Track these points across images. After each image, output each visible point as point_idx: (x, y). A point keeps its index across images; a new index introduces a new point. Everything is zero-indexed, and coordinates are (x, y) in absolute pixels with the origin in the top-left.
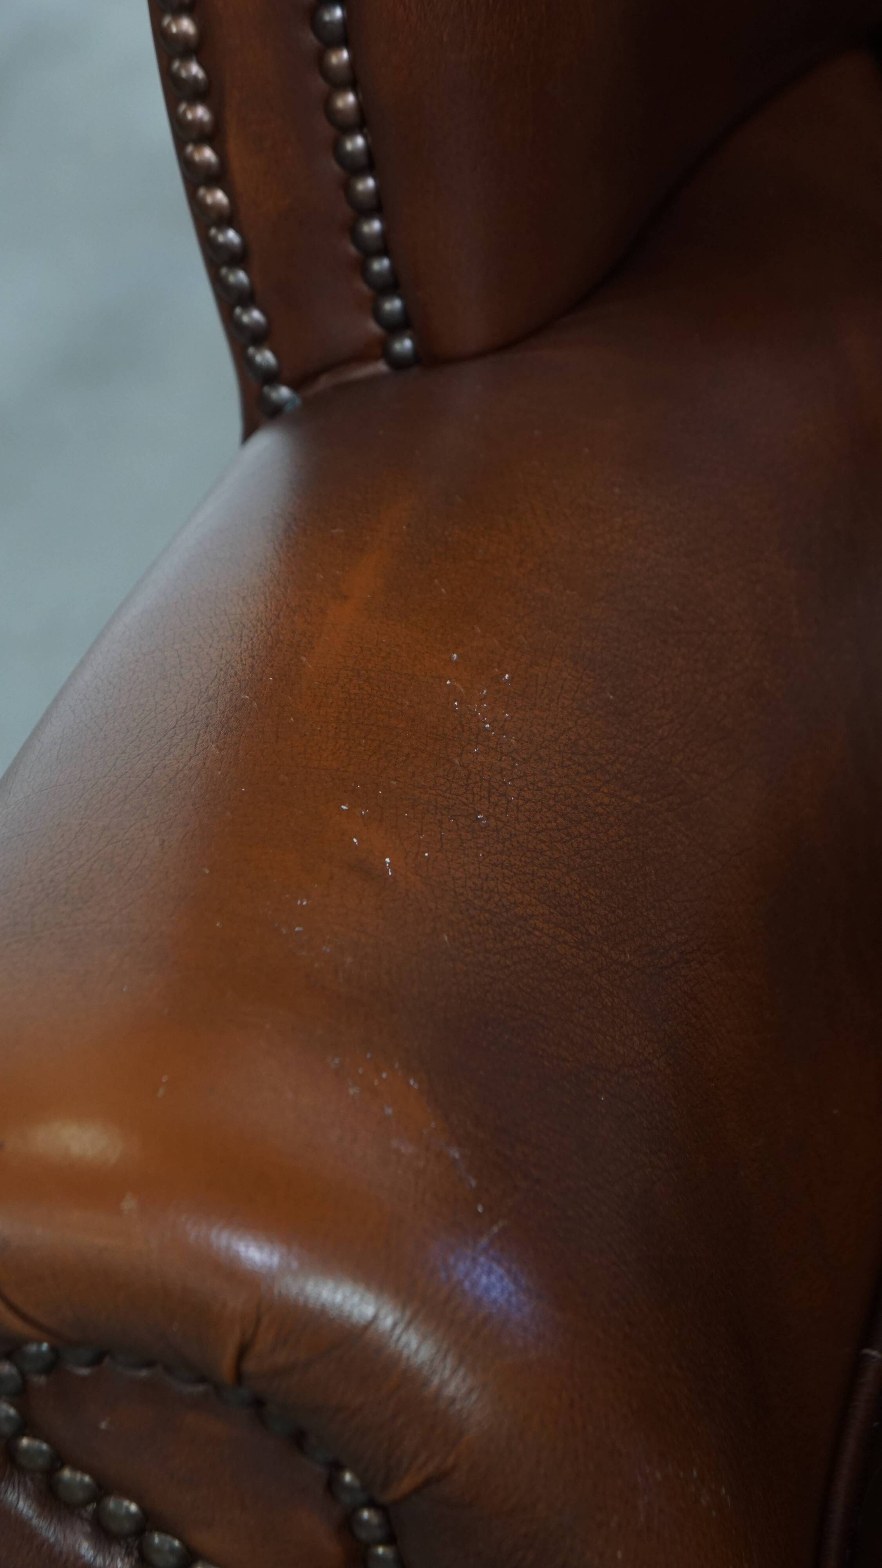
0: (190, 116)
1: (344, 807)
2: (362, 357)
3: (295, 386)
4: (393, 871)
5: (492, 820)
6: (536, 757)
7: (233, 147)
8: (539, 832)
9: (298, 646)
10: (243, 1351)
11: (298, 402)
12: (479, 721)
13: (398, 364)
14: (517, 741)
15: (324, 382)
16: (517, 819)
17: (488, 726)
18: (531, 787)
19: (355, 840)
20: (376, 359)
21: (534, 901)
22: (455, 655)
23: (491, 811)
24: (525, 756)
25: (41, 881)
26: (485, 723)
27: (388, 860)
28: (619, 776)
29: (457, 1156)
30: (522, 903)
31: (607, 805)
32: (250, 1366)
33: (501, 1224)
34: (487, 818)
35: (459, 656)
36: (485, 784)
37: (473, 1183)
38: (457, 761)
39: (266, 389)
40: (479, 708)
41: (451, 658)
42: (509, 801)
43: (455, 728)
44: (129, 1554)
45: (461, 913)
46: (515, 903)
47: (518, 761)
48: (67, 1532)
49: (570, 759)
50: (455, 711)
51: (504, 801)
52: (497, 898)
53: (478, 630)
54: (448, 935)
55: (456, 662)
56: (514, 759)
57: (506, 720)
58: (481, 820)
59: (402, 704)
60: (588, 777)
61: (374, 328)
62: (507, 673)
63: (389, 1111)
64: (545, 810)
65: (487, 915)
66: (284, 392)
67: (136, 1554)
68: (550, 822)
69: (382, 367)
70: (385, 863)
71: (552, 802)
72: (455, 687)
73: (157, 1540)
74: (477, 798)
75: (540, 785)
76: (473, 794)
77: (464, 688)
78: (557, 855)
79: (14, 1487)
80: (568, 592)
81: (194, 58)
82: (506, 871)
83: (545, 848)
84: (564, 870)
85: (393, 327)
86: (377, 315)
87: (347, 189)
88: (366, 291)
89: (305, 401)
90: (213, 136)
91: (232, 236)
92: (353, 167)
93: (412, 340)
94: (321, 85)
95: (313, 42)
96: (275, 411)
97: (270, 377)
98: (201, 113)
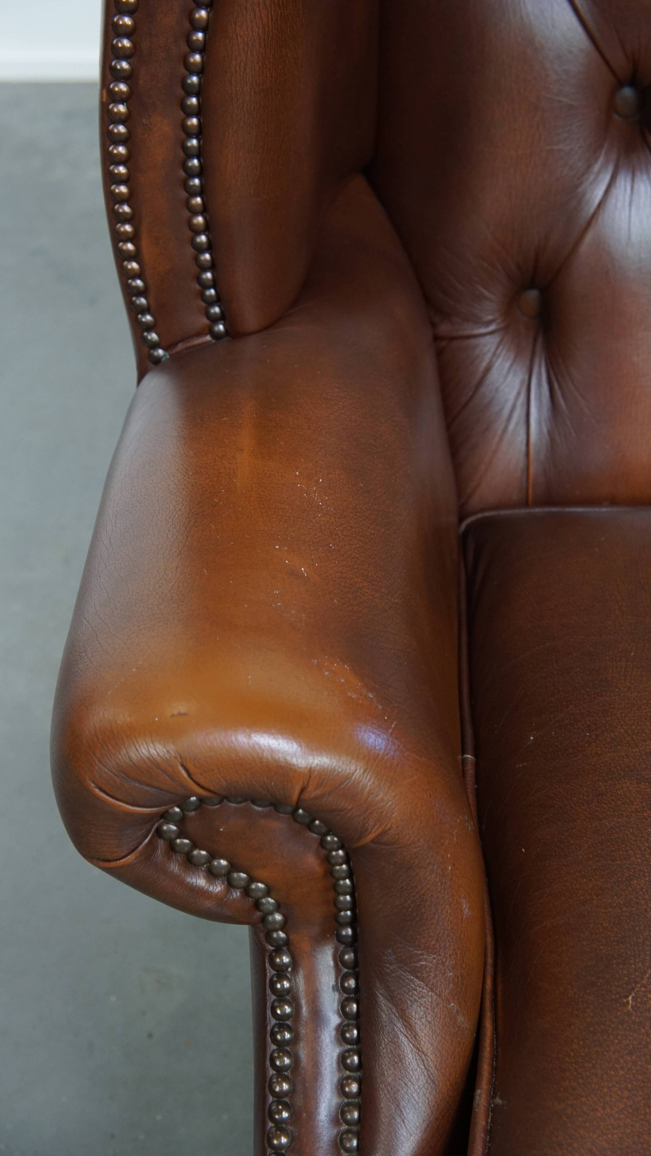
0: (122, 229)
1: (277, 547)
2: (200, 334)
3: (164, 349)
4: (307, 574)
5: (336, 546)
6: (343, 516)
7: (145, 243)
8: (354, 549)
9: (230, 475)
10: (303, 790)
11: (168, 357)
12: (316, 502)
13: (217, 336)
14: (334, 509)
15: (180, 347)
16: (345, 545)
17: (321, 504)
18: (345, 529)
19: (287, 562)
20: (206, 335)
21: (361, 580)
22: (297, 473)
23: (334, 542)
24: (339, 516)
25: (157, 594)
26: (319, 502)
27: (303, 569)
28: (374, 520)
29: (372, 696)
30: (358, 582)
31: (374, 534)
32: (306, 796)
33: (395, 723)
34: (333, 545)
35: (299, 473)
36: (328, 530)
37: (381, 707)
38: (314, 521)
39: (152, 351)
40: (315, 496)
41: (296, 474)
42: (339, 537)
43: (309, 506)
44: (223, 883)
45: (338, 589)
46: (355, 582)
47: (337, 518)
48: (197, 877)
49: (355, 515)
50: (306, 498)
51: (337, 537)
52: (348, 581)
53: (303, 460)
54: (336, 600)
55: (299, 476)
56: (335, 517)
57: (326, 501)
58: (331, 547)
59: (284, 498)
60: (364, 522)
61: (205, 321)
62: (320, 479)
63: (343, 680)
64: (353, 539)
65: (347, 589)
66: (161, 352)
67: (226, 883)
68: (356, 544)
69: (208, 338)
70: (302, 570)
71: (354, 535)
72: (302, 487)
73: (235, 876)
74: (327, 537)
75: (348, 528)
76: (325, 535)
77: (306, 487)
78: (363, 559)
79: (173, 862)
80: (332, 439)
81: (126, 204)
82: (348, 569)
83: (358, 556)
84: (368, 565)
85: (215, 320)
86: (208, 315)
87: (196, 259)
88: (203, 304)
89: (171, 355)
90: (133, 238)
91: (139, 283)
92: (200, 249)
93: (224, 325)
94: (187, 213)
95: (184, 194)
96: (157, 361)
97: (155, 346)
98: (128, 228)
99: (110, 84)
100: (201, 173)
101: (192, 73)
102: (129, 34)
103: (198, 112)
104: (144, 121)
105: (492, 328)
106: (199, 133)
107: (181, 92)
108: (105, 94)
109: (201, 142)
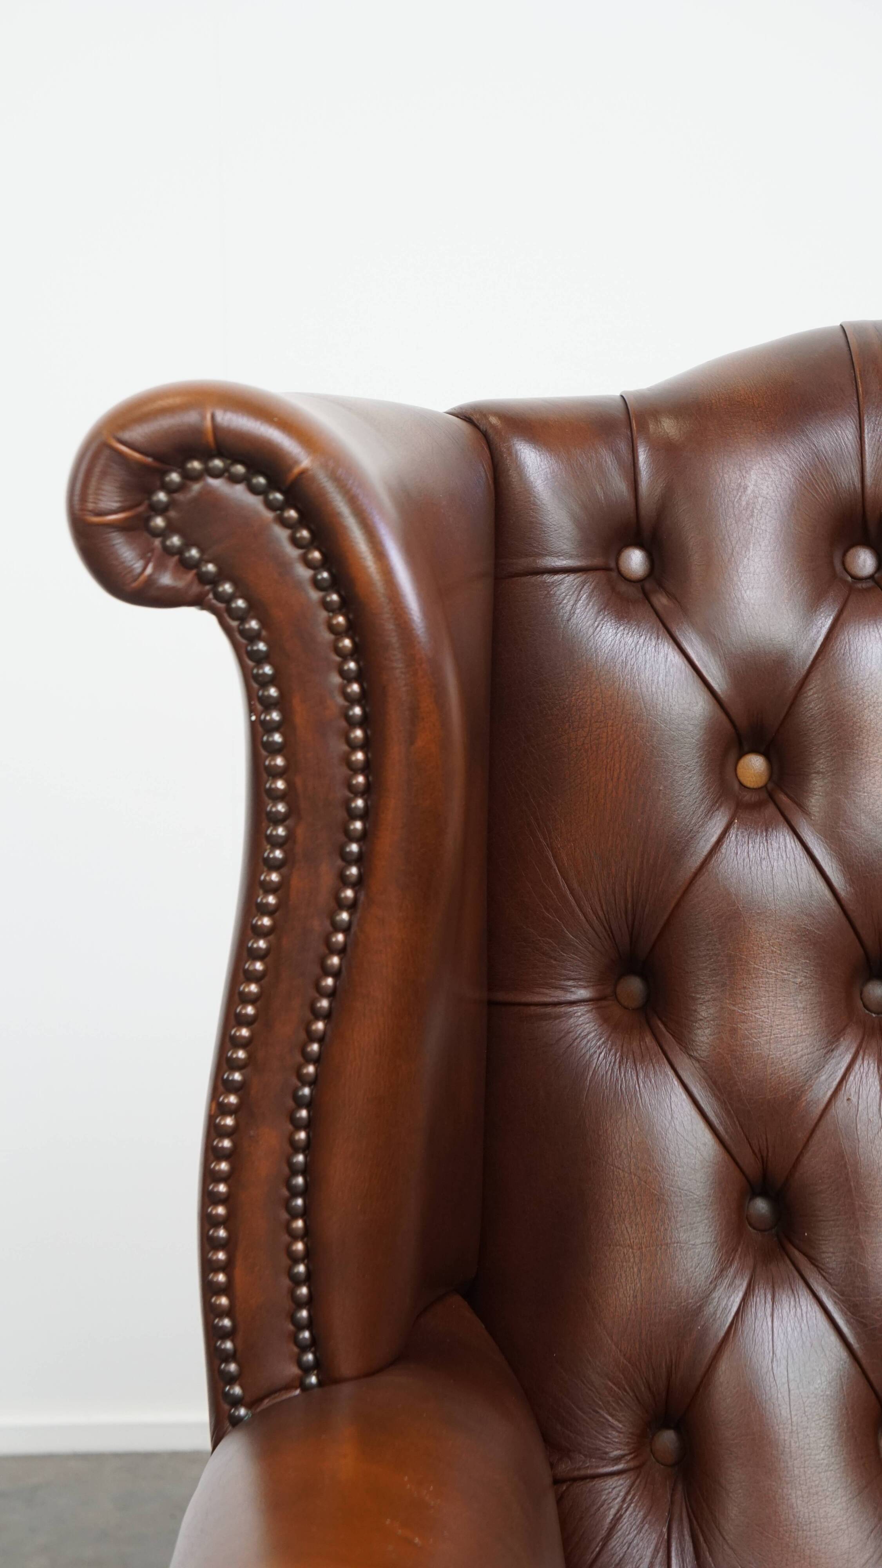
0: (215, 1257)
2: (288, 1387)
3: (249, 1407)
7: (238, 1273)
11: (250, 1416)
13: (308, 1390)
15: (266, 1403)
20: (296, 1388)
39: (232, 1409)
61: (295, 1370)
66: (242, 1411)
69: (298, 1392)
81: (222, 1227)
85: (306, 1370)
86: (300, 1363)
87: (292, 1293)
88: (296, 1350)
89: (253, 1415)
90: (225, 1267)
91: (227, 1322)
92: (297, 1281)
93: (317, 1376)
94: (286, 1238)
95: (285, 1216)
96: (236, 1422)
97: (236, 1402)
98: (221, 1256)
99: (220, 1096)
100: (305, 1192)
101: (304, 1084)
102: (245, 1044)
103: (308, 1126)
104: (252, 1133)
105: (620, 1467)
106: (307, 1148)
107: (291, 1103)
108: (214, 1106)
109: (308, 1159)
